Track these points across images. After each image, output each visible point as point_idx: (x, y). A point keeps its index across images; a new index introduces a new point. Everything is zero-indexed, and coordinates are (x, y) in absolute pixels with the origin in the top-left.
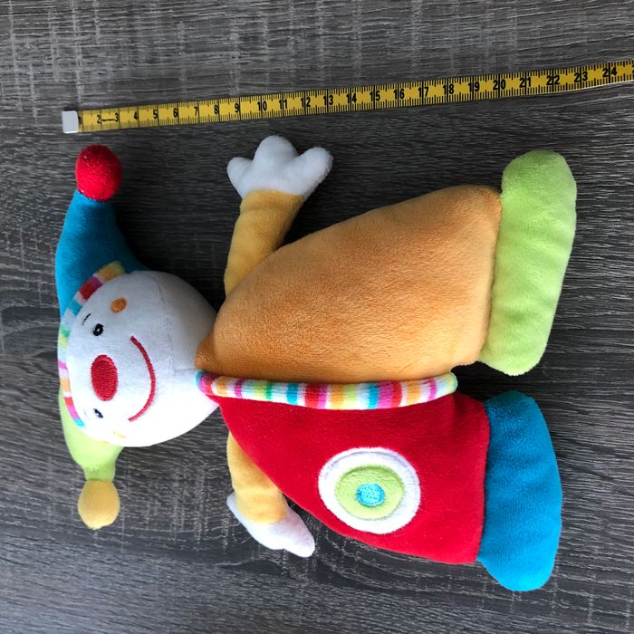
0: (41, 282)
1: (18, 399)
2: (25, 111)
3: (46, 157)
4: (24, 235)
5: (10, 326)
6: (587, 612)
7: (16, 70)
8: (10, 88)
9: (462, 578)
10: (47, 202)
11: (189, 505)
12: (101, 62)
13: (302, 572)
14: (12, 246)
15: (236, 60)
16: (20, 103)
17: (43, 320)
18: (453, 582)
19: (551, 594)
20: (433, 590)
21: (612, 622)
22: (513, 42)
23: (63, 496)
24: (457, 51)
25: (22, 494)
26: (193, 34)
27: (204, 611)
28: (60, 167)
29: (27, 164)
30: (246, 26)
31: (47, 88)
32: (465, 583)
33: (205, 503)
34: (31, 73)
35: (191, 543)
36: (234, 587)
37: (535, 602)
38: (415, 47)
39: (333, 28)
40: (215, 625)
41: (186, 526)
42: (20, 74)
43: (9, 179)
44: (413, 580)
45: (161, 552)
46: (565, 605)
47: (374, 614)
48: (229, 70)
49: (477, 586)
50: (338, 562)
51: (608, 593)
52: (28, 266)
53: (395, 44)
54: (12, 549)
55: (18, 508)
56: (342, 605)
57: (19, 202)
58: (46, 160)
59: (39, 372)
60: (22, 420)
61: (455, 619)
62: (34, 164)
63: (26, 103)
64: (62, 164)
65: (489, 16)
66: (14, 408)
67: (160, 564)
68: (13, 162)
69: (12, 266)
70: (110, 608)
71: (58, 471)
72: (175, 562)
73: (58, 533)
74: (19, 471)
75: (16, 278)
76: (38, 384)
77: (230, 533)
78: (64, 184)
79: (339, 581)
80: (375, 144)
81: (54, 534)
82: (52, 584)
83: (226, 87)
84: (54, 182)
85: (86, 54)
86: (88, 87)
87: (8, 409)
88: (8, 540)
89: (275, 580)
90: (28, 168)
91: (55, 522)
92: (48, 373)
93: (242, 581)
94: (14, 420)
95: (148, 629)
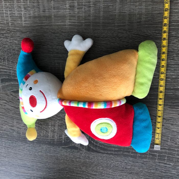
0: (12, 72)
1: (6, 103)
2: (7, 24)
3: (14, 37)
4: (7, 58)
5: (3, 83)
6: (156, 158)
7: (4, 12)
8: (2, 17)
9: (125, 150)
10: (14, 50)
11: (53, 132)
12: (29, 11)
13: (84, 149)
14: (3, 62)
15: (68, 12)
16: (5, 21)
17: (13, 82)
18: (123, 151)
19: (147, 154)
20: (117, 153)
21: (162, 160)
22: (144, 11)
23: (19, 129)
24: (128, 13)
25: (7, 129)
26: (55, 4)
27: (57, 159)
28: (17, 40)
29: (8, 39)
30: (71, 3)
31: (13, 17)
32: (125, 151)
33: (58, 131)
34: (9, 13)
35: (54, 142)
36: (65, 153)
37: (143, 156)
38: (117, 11)
39: (95, 5)
40: (60, 162)
41: (53, 137)
42: (6, 13)
43: (3, 43)
44: (112, 151)
45: (46, 144)
46: (151, 156)
47: (102, 159)
48: (66, 15)
49: (129, 152)
50: (93, 146)
51: (162, 153)
52: (8, 67)
53: (112, 10)
54: (5, 143)
55: (6, 132)
56: (94, 157)
57: (5, 49)
58: (13, 38)
59: (12, 96)
60: (7, 109)
61: (123, 160)
62: (10, 39)
63: (7, 21)
64: (18, 39)
65: (137, 4)
66: (5, 106)
67: (46, 147)
68: (4, 38)
69: (4, 67)
70: (32, 158)
71: (17, 123)
72: (49, 146)
73: (17, 139)
74: (6, 123)
75: (5, 70)
76: (11, 99)
77: (65, 139)
78: (18, 45)
79: (93, 151)
80: (106, 37)
81: (16, 139)
82: (16, 152)
83: (65, 20)
84: (16, 44)
85: (25, 8)
86: (25, 18)
87: (3, 106)
88: (3, 141)
89: (77, 151)
90: (8, 40)
91: (16, 136)
92: (14, 96)
93: (67, 151)
94: (5, 109)
95: (42, 163)
